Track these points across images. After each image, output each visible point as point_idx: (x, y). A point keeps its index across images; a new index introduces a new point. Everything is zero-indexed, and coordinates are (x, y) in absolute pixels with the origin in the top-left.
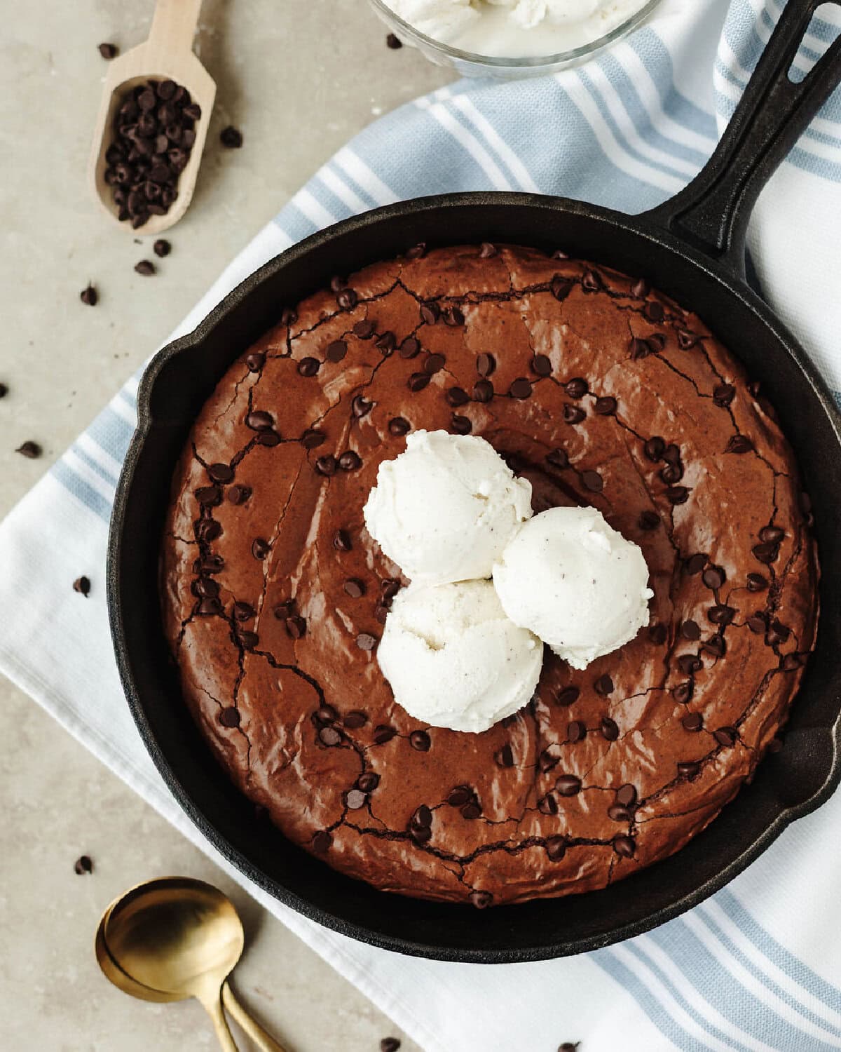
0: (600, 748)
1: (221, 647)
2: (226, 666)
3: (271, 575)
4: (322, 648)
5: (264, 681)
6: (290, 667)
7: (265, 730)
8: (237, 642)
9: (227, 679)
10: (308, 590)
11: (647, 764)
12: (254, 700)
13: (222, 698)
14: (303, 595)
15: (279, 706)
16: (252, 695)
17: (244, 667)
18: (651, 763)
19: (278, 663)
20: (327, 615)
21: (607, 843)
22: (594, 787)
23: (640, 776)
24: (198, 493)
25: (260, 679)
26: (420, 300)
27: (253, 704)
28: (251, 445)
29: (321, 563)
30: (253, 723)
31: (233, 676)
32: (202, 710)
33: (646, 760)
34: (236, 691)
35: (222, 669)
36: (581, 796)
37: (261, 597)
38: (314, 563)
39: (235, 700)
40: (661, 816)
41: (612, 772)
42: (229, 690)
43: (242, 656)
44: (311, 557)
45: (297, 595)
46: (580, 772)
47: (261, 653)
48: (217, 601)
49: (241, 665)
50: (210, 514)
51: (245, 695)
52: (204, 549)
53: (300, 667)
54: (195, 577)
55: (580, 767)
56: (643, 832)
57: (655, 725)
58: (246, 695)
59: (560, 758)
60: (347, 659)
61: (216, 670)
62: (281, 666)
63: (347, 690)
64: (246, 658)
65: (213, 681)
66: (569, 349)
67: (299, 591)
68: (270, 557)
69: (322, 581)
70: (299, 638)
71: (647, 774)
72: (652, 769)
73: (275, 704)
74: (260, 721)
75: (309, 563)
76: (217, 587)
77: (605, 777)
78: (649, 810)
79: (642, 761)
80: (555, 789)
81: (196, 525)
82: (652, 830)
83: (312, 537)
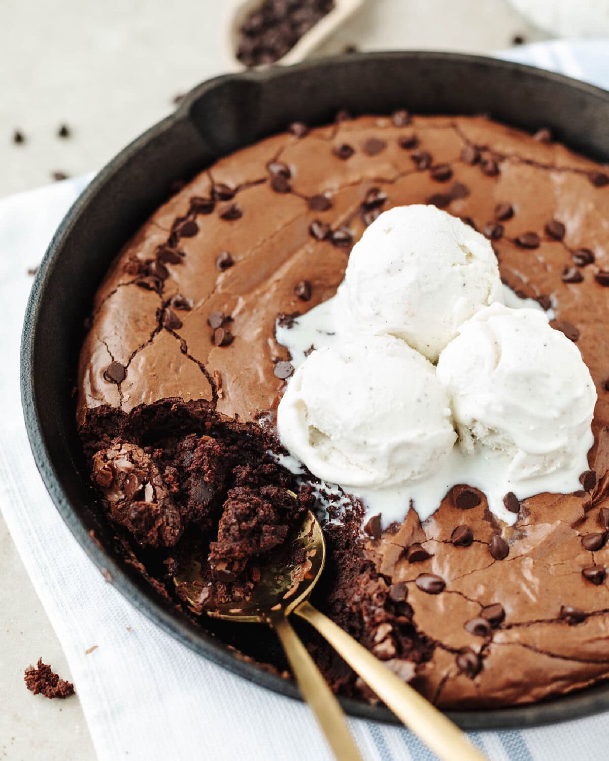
0: (482, 560)
1: (143, 314)
2: (138, 330)
3: (224, 286)
4: (238, 362)
5: (167, 358)
6: (199, 363)
7: (143, 396)
8: (161, 320)
9: (133, 340)
10: (251, 314)
11: (528, 592)
12: (148, 367)
13: (119, 354)
14: (245, 316)
15: (168, 385)
16: (149, 361)
17: (155, 339)
18: (533, 592)
19: (189, 352)
20: (258, 339)
21: (452, 651)
22: (460, 593)
23: (515, 600)
24: (193, 200)
25: (164, 355)
26: (468, 142)
27: (146, 371)
28: (261, 181)
29: (275, 297)
30: (135, 387)
31: (140, 341)
32: (92, 361)
33: (529, 587)
34: (135, 353)
35: (133, 331)
36: (441, 597)
37: (203, 300)
38: (268, 296)
39: (130, 361)
40: (525, 646)
41: (486, 586)
42: (129, 351)
43: (158, 330)
44: (269, 290)
45: (237, 315)
46: (450, 575)
47: (178, 337)
48: (161, 284)
49: (153, 336)
50: (195, 218)
51: (141, 359)
52: (173, 240)
53: (207, 368)
54: (153, 257)
55: (452, 569)
56: (497, 654)
57: (552, 561)
58: (143, 359)
59: (433, 555)
60: (257, 378)
61: (126, 329)
62: (190, 357)
63: (243, 405)
64: (161, 333)
65: (119, 337)
66: (589, 223)
67: (241, 312)
68: (229, 272)
69: (268, 313)
70: (219, 346)
71: (525, 601)
72: (533, 599)
73: (166, 380)
74: (143, 387)
75: (263, 293)
76: (167, 275)
77: (476, 588)
78: (515, 635)
79: (524, 588)
80: (414, 581)
81: (178, 221)
82: (510, 656)
83: (279, 275)
